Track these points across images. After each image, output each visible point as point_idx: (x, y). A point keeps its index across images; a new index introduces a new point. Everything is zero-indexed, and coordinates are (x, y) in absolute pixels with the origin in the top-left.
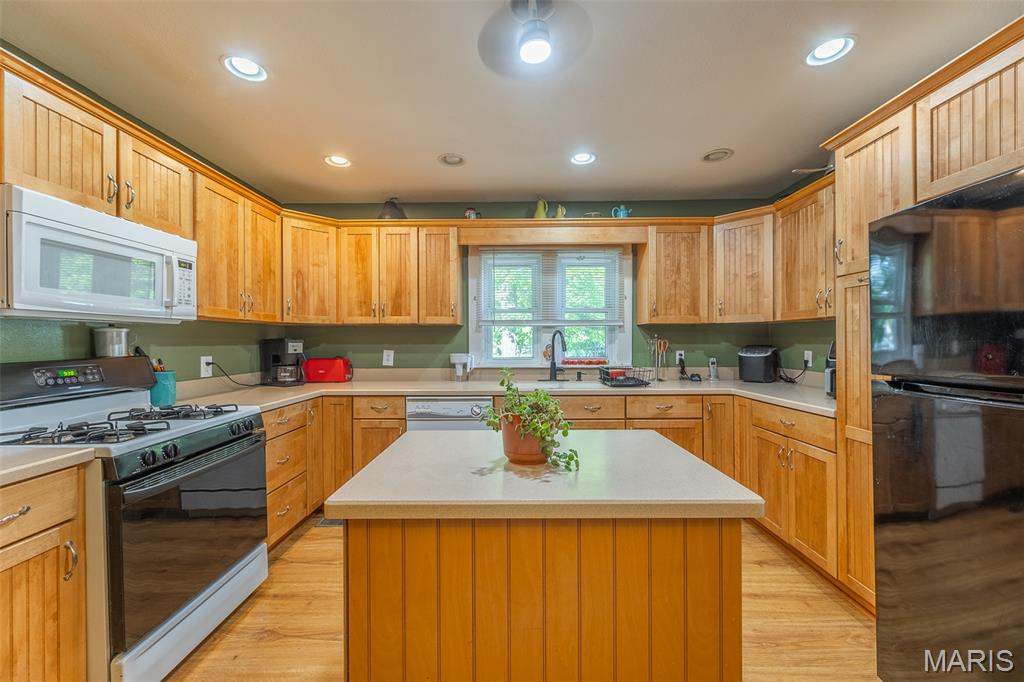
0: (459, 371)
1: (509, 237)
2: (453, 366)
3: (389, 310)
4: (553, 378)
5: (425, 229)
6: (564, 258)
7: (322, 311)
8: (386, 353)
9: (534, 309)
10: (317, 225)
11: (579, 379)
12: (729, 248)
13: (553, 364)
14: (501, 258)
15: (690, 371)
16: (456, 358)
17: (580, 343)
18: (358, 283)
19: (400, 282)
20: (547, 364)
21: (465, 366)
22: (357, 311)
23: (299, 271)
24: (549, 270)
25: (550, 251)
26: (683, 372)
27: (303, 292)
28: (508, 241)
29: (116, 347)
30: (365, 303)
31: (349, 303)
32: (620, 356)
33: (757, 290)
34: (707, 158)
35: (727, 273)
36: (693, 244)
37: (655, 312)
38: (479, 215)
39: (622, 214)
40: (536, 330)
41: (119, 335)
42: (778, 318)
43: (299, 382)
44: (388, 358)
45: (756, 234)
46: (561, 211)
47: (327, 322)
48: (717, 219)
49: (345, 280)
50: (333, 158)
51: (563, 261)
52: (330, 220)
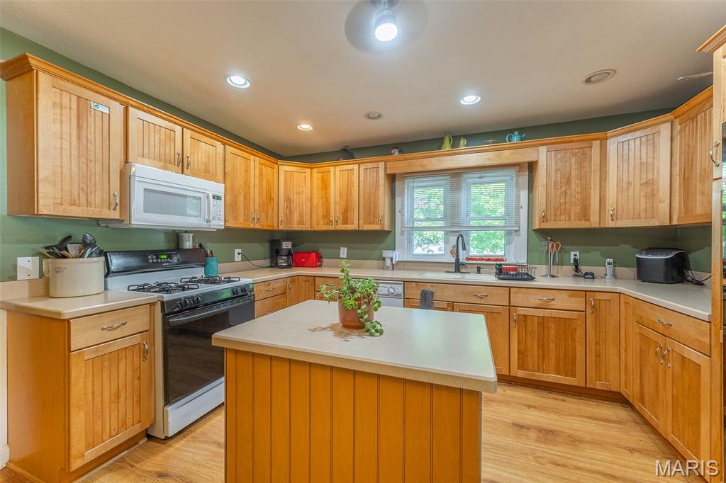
0: (388, 263)
1: (421, 165)
2: (384, 259)
3: (340, 221)
4: (458, 270)
5: (363, 165)
6: (470, 178)
7: (301, 222)
8: (342, 249)
9: (445, 218)
10: (299, 168)
11: (479, 271)
12: (621, 157)
13: (457, 260)
14: (418, 182)
15: (584, 269)
16: (387, 254)
17: (484, 246)
18: (323, 204)
19: (347, 202)
20: (453, 260)
21: (392, 259)
22: (322, 222)
23: (288, 198)
24: (456, 188)
25: (456, 174)
26: (577, 269)
27: (290, 211)
28: (420, 169)
29: (188, 243)
30: (327, 216)
31: (317, 217)
32: (516, 255)
33: (652, 196)
34: (588, 81)
35: (619, 181)
36: (584, 157)
37: (544, 218)
38: (401, 152)
39: (516, 139)
40: (447, 234)
41: (189, 237)
42: (675, 222)
43: (289, 266)
44: (344, 252)
45: (652, 143)
46: (463, 142)
47: (304, 229)
48: (609, 133)
49: (315, 202)
50: (302, 126)
51: (469, 180)
52: (307, 165)
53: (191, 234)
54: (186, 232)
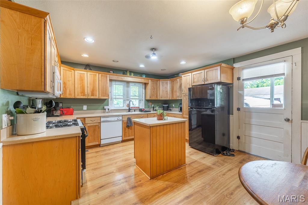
0: (107, 110)
1: (121, 78)
2: (105, 109)
3: (90, 95)
4: (129, 111)
5: (101, 74)
6: (131, 84)
7: (70, 94)
8: (84, 106)
9: (124, 95)
10: (69, 69)
11: (135, 111)
12: (163, 86)
13: (129, 108)
14: (117, 83)
15: (155, 109)
16: (106, 107)
17: (136, 103)
18: (80, 87)
19: (93, 87)
20: (128, 108)
21: (108, 109)
22: (80, 95)
23: (65, 82)
24: (128, 87)
25: (128, 82)
26: (153, 109)
27: (66, 89)
28: (121, 80)
30: (83, 92)
31: (78, 92)
32: (142, 106)
33: (167, 94)
34: (162, 70)
35: (162, 90)
36: (157, 84)
37: (150, 97)
38: (113, 72)
39: (144, 76)
40: (124, 100)
42: (171, 99)
44: (85, 107)
45: (167, 83)
46: (132, 74)
47: (71, 98)
48: (161, 80)
49: (76, 86)
50: (84, 55)
51: (131, 85)
52: (72, 68)
53: (41, 100)
54: (36, 99)
